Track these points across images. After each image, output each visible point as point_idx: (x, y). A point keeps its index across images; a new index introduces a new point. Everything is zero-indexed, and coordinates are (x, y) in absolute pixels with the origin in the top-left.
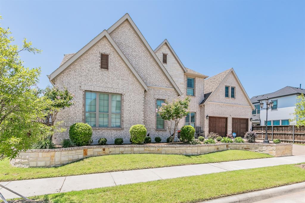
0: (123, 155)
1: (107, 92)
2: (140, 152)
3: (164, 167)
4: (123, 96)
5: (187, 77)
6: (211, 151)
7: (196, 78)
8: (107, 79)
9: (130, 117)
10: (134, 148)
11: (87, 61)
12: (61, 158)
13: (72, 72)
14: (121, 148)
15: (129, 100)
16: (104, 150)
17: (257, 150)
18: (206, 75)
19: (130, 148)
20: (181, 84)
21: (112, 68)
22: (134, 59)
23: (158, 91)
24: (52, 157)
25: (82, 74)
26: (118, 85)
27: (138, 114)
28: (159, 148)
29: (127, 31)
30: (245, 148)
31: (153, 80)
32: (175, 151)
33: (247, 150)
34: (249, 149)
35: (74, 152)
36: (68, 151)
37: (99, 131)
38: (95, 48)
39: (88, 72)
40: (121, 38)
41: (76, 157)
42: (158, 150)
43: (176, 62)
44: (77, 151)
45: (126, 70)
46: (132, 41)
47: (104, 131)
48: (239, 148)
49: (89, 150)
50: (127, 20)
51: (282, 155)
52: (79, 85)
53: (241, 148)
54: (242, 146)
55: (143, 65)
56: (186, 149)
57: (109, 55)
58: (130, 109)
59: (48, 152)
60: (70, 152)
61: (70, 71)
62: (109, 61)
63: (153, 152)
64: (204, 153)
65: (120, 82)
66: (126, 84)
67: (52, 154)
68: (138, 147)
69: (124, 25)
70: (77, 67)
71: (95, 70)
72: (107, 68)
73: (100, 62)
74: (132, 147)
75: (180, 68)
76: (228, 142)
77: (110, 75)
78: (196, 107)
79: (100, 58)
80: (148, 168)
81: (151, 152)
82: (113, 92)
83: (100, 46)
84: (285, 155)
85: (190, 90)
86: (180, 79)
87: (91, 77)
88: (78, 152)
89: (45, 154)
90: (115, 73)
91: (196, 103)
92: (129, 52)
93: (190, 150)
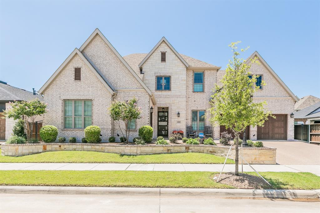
0: (75, 151)
1: (79, 99)
2: (89, 150)
3: (87, 163)
4: (93, 101)
5: (193, 72)
6: (157, 152)
7: (206, 71)
8: (79, 88)
9: (99, 119)
10: (84, 146)
11: (65, 76)
12: (22, 151)
13: (55, 87)
14: (74, 146)
15: (98, 104)
16: (60, 146)
17: (223, 155)
18: (218, 66)
19: (81, 146)
20: (182, 80)
21: (83, 78)
22: (105, 67)
23: (128, 93)
24: (16, 150)
25: (61, 87)
26: (88, 92)
27: (106, 116)
28: (103, 147)
29: (99, 43)
30: (211, 152)
31: (123, 84)
32: (116, 150)
33: (213, 153)
34: (215, 152)
35: (34, 147)
36: (29, 146)
37: (74, 131)
38: (71, 64)
39: (65, 84)
40: (93, 51)
41: (36, 151)
42: (102, 149)
43: (177, 58)
44: (37, 146)
45: (95, 78)
46: (104, 51)
47: (77, 131)
48: (203, 151)
49: (48, 146)
50: (97, 34)
51: (254, 163)
52: (59, 96)
53: (205, 151)
54: (207, 148)
55: (113, 71)
56: (124, 149)
57: (81, 68)
58: (98, 112)
59: (14, 146)
60: (30, 147)
61: (53, 86)
62: (81, 73)
63: (98, 150)
64: (146, 154)
65: (90, 89)
66: (95, 91)
67: (17, 147)
68: (86, 145)
69: (96, 39)
70: (58, 82)
71: (71, 82)
72: (80, 79)
73: (74, 75)
74: (82, 145)
75: (182, 64)
76: (191, 144)
77: (82, 85)
78: (205, 104)
79: (74, 72)
80: (72, 163)
81: (97, 150)
82: (84, 99)
83: (74, 62)
84: (259, 162)
85: (198, 85)
86: (182, 76)
87: (68, 88)
88: (38, 148)
89: (13, 148)
90: (86, 82)
91: (205, 100)
92: (101, 62)
93: (128, 150)
